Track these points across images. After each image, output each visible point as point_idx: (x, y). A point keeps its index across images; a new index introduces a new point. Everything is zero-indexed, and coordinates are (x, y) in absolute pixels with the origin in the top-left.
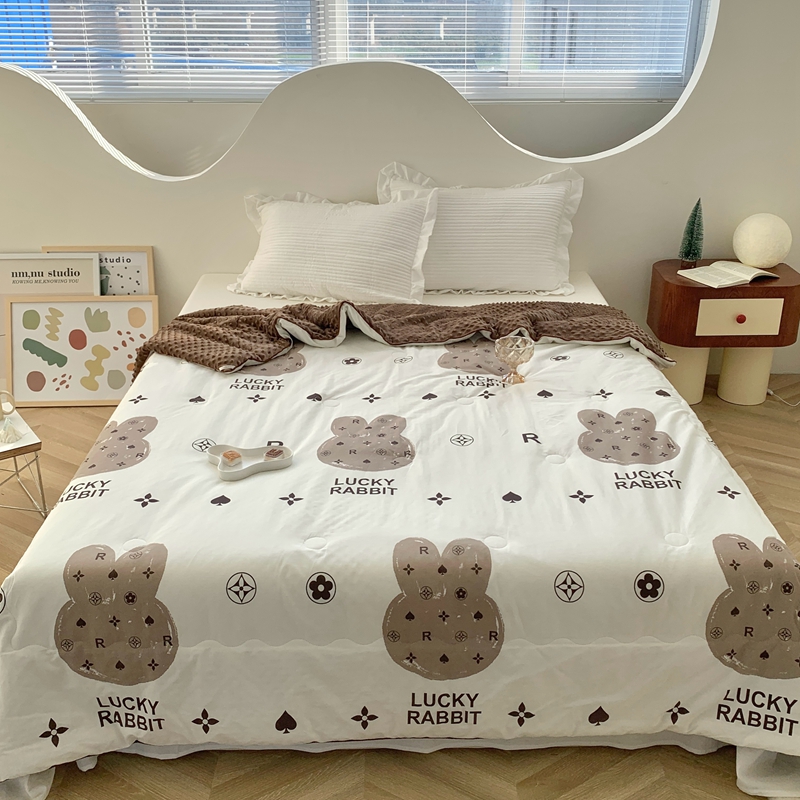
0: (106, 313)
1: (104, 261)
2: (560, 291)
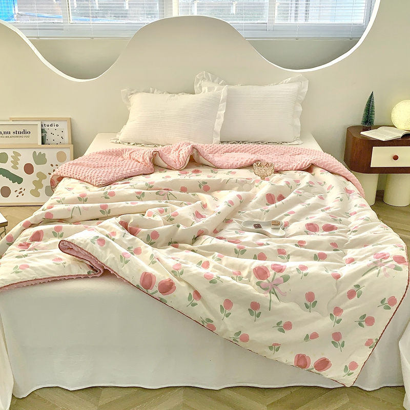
0: (44, 154)
1: (44, 126)
2: (296, 143)
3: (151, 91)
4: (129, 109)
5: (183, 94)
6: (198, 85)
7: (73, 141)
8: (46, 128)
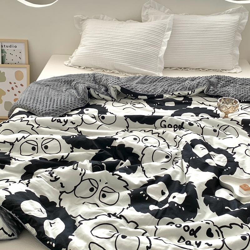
0: (4, 73)
1: (3, 46)
2: (235, 71)
3: (101, 18)
4: (80, 34)
5: (131, 22)
6: (145, 13)
7: (30, 62)
8: (5, 49)
